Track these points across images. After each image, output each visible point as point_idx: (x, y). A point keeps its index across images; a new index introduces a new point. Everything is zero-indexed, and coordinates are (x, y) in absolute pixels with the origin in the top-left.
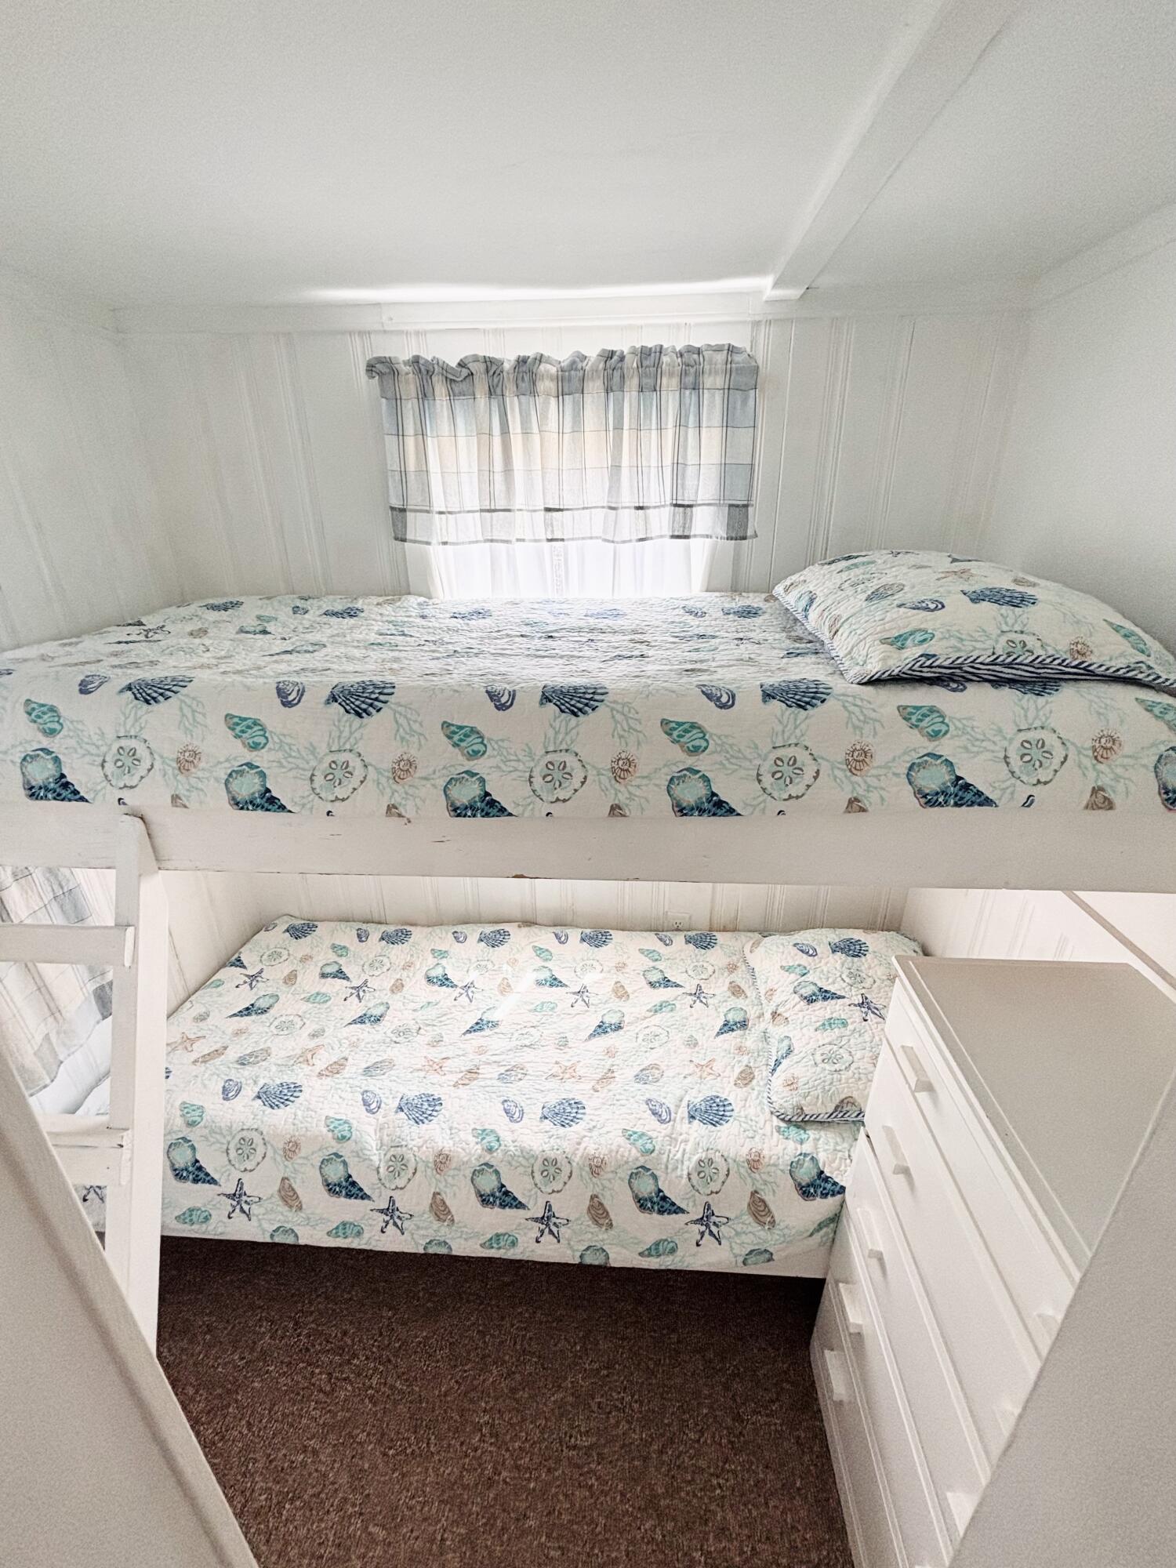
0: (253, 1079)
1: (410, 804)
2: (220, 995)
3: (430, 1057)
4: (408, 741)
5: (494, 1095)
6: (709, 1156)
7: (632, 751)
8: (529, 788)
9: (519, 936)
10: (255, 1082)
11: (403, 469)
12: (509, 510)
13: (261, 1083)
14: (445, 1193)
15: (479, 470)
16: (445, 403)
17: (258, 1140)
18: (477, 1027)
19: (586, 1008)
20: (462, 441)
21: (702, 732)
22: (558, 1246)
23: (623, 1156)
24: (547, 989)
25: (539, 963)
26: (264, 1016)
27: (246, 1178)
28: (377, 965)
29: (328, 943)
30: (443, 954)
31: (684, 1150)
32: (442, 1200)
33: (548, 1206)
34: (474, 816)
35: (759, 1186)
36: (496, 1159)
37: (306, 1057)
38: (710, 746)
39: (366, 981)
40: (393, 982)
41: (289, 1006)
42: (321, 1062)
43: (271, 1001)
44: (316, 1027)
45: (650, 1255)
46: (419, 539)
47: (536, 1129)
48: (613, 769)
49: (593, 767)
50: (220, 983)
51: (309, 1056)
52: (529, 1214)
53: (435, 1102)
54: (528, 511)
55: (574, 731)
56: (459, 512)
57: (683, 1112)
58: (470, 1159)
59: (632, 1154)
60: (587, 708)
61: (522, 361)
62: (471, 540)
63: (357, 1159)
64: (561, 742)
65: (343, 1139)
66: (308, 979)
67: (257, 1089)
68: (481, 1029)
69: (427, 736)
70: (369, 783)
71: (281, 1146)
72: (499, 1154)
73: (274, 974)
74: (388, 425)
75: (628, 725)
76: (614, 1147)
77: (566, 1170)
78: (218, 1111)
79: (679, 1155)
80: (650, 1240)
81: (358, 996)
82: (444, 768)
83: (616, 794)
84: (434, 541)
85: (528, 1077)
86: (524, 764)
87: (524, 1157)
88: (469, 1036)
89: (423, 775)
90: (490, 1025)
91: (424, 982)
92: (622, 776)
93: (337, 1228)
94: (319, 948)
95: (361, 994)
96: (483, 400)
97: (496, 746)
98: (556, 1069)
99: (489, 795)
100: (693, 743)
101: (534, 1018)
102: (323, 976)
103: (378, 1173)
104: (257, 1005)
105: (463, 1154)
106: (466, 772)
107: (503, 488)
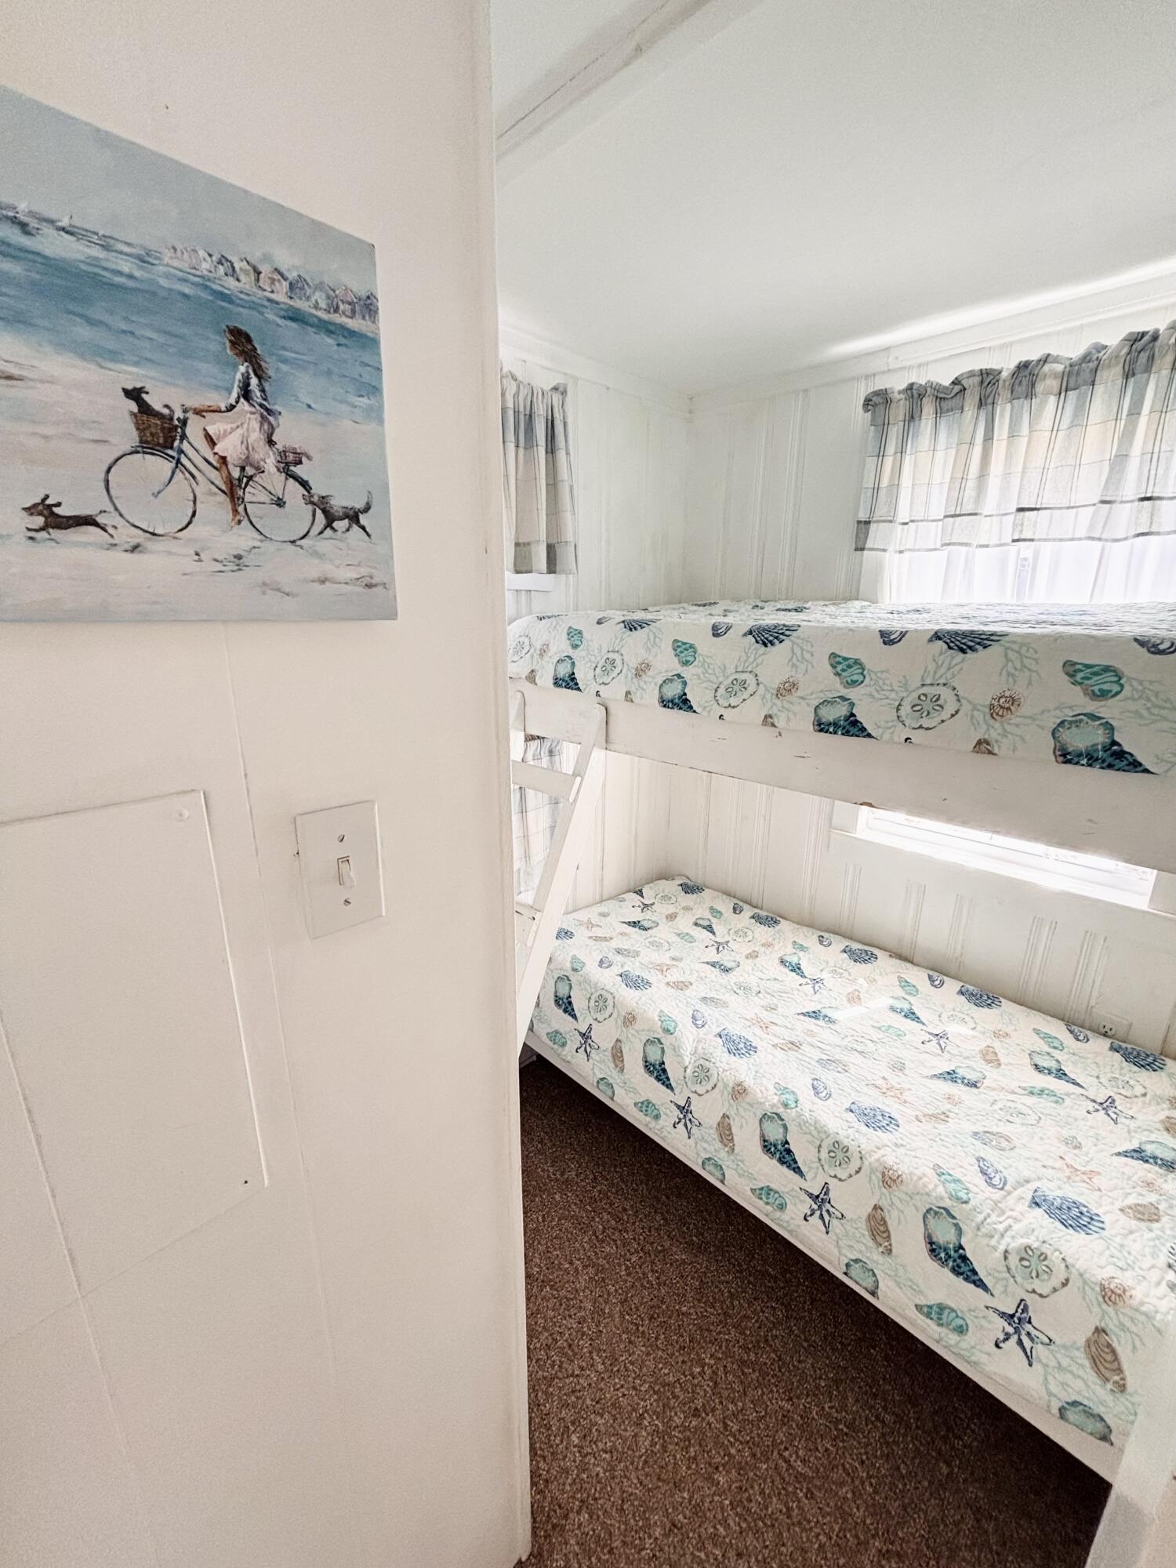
0: (620, 964)
1: (783, 715)
2: (621, 907)
3: (760, 1015)
4: (797, 667)
5: (807, 1070)
6: (1044, 1250)
7: (1020, 689)
8: (895, 714)
9: (884, 963)
10: (622, 966)
11: (876, 486)
12: (975, 514)
13: (626, 968)
14: (734, 1120)
15: (951, 478)
16: (930, 421)
17: (610, 1002)
18: (814, 1015)
19: (940, 1052)
20: (940, 455)
21: (1116, 676)
22: (824, 1236)
23: (925, 1186)
24: (900, 1017)
25: (901, 993)
26: (644, 932)
27: (595, 1025)
28: (741, 933)
29: (708, 904)
30: (802, 948)
31: (1010, 1226)
32: (729, 1124)
33: (826, 1189)
34: (835, 733)
35: (1111, 1325)
36: (789, 1115)
37: (662, 969)
38: (1123, 692)
39: (728, 942)
40: (750, 951)
41: (663, 932)
42: (674, 976)
43: (653, 925)
44: (678, 955)
45: (928, 1315)
46: (876, 547)
47: (837, 1114)
48: (992, 707)
49: (969, 702)
50: (623, 900)
51: (665, 969)
52: (805, 1186)
53: (751, 1049)
54: (997, 515)
55: (959, 667)
56: (922, 521)
57: (1027, 1193)
58: (764, 1103)
59: (939, 1192)
60: (977, 646)
61: (1023, 366)
62: (929, 547)
63: (673, 1052)
64: (941, 676)
65: (667, 1031)
66: (684, 923)
67: (621, 971)
68: (816, 1018)
69: (815, 664)
70: (757, 696)
71: (624, 1013)
72: (793, 1113)
73: (661, 909)
74: (872, 447)
75: (1022, 662)
76: (918, 1172)
77: (855, 1164)
78: (592, 970)
79: (1001, 1227)
80: (934, 1298)
81: (718, 949)
82: (821, 691)
83: (988, 729)
84: (891, 549)
85: (847, 1074)
86: (897, 693)
87: (816, 1128)
88: (801, 1017)
89: (802, 695)
90: (827, 1019)
91: (777, 961)
92: (1000, 713)
93: (642, 1103)
94: (700, 906)
95: (721, 948)
96: (970, 413)
97: (874, 677)
98: (880, 1082)
99: (855, 716)
100: (1102, 686)
101: (875, 1035)
102: (696, 924)
103: (685, 1071)
104: (642, 923)
105: (760, 1095)
106: (839, 697)
107: (974, 494)
